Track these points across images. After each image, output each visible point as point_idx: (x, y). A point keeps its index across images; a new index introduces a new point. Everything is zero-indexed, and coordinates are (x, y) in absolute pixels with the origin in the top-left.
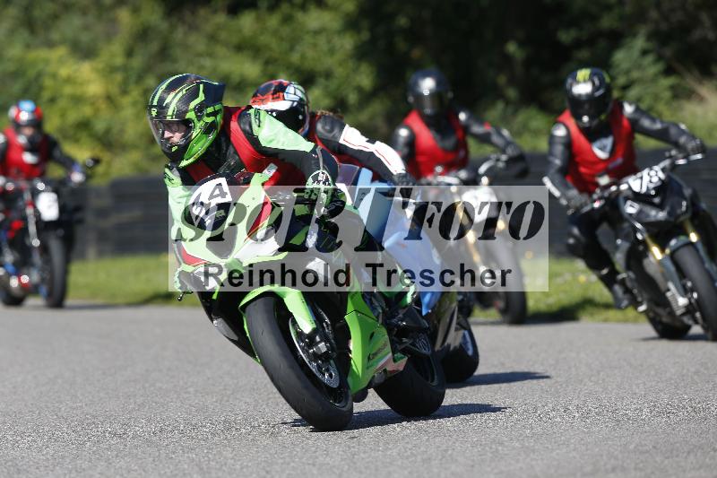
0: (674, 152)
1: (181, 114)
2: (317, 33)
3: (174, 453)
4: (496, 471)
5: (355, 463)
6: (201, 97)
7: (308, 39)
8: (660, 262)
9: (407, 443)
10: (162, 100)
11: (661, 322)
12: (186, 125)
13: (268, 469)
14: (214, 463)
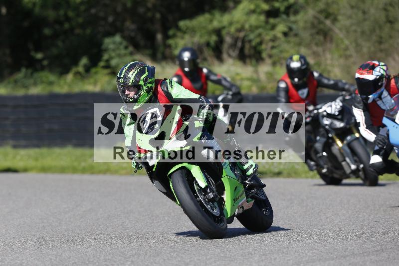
1: (136, 82)
6: (147, 73)
8: (341, 148)
12: (138, 88)
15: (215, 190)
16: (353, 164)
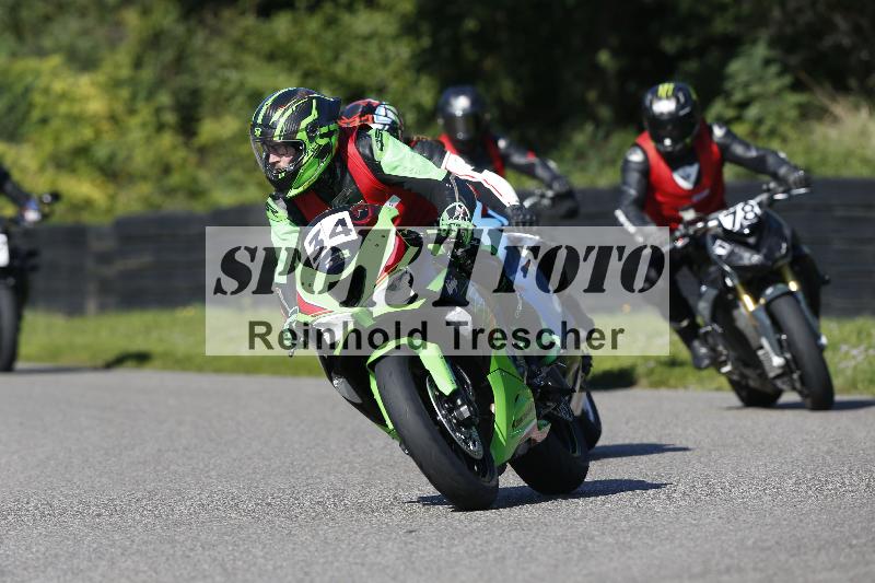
0: (772, 185)
1: (290, 134)
2: (368, 38)
3: (192, 550)
4: (585, 572)
5: (413, 563)
6: (314, 114)
7: (357, 46)
8: (753, 314)
9: (477, 538)
10: (267, 118)
11: (747, 387)
12: (295, 148)
13: (307, 570)
14: (240, 563)
15: (473, 399)
16: (777, 355)
